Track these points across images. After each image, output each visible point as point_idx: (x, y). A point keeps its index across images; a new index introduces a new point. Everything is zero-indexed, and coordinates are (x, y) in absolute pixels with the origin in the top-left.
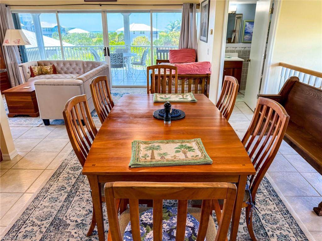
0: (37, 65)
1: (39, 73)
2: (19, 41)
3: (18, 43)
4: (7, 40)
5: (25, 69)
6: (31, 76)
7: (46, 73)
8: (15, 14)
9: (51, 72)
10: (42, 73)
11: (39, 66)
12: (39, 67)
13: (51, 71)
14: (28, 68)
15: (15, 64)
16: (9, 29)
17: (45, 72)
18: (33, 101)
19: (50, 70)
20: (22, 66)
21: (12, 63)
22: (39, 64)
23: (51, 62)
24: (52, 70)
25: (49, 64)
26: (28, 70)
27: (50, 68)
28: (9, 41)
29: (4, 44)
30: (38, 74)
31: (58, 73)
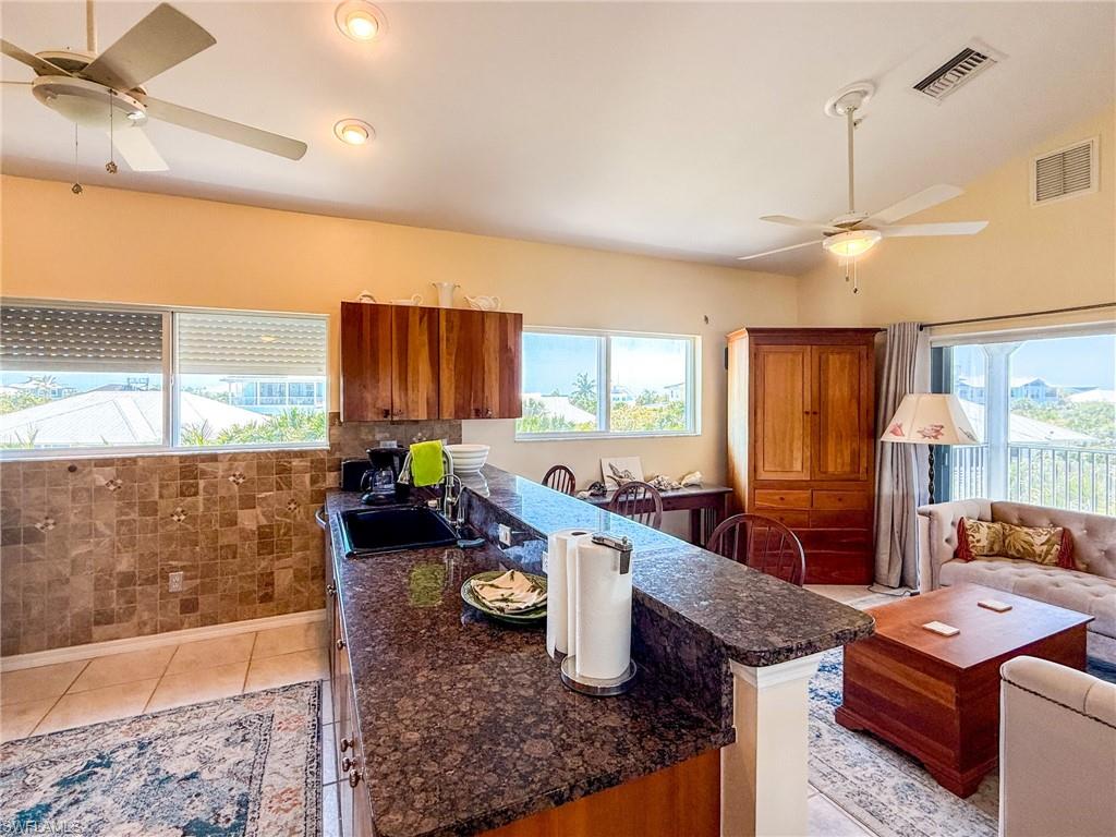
0: (990, 518)
1: (992, 549)
2: (938, 431)
3: (936, 437)
4: (900, 427)
5: (940, 526)
6: (956, 555)
7: (1024, 555)
8: (941, 348)
9: (1050, 556)
10: (1002, 551)
11: (993, 521)
12: (997, 526)
13: (1048, 553)
14: (953, 524)
15: (906, 497)
16: (912, 392)
17: (1018, 551)
18: (962, 713)
19: (1045, 548)
20: (929, 515)
21: (895, 492)
22: (997, 514)
23: (1054, 518)
24: (1053, 551)
25: (1045, 522)
26: (950, 531)
27: (1048, 540)
28: (905, 429)
29: (888, 437)
30: (985, 553)
31: (1082, 566)
